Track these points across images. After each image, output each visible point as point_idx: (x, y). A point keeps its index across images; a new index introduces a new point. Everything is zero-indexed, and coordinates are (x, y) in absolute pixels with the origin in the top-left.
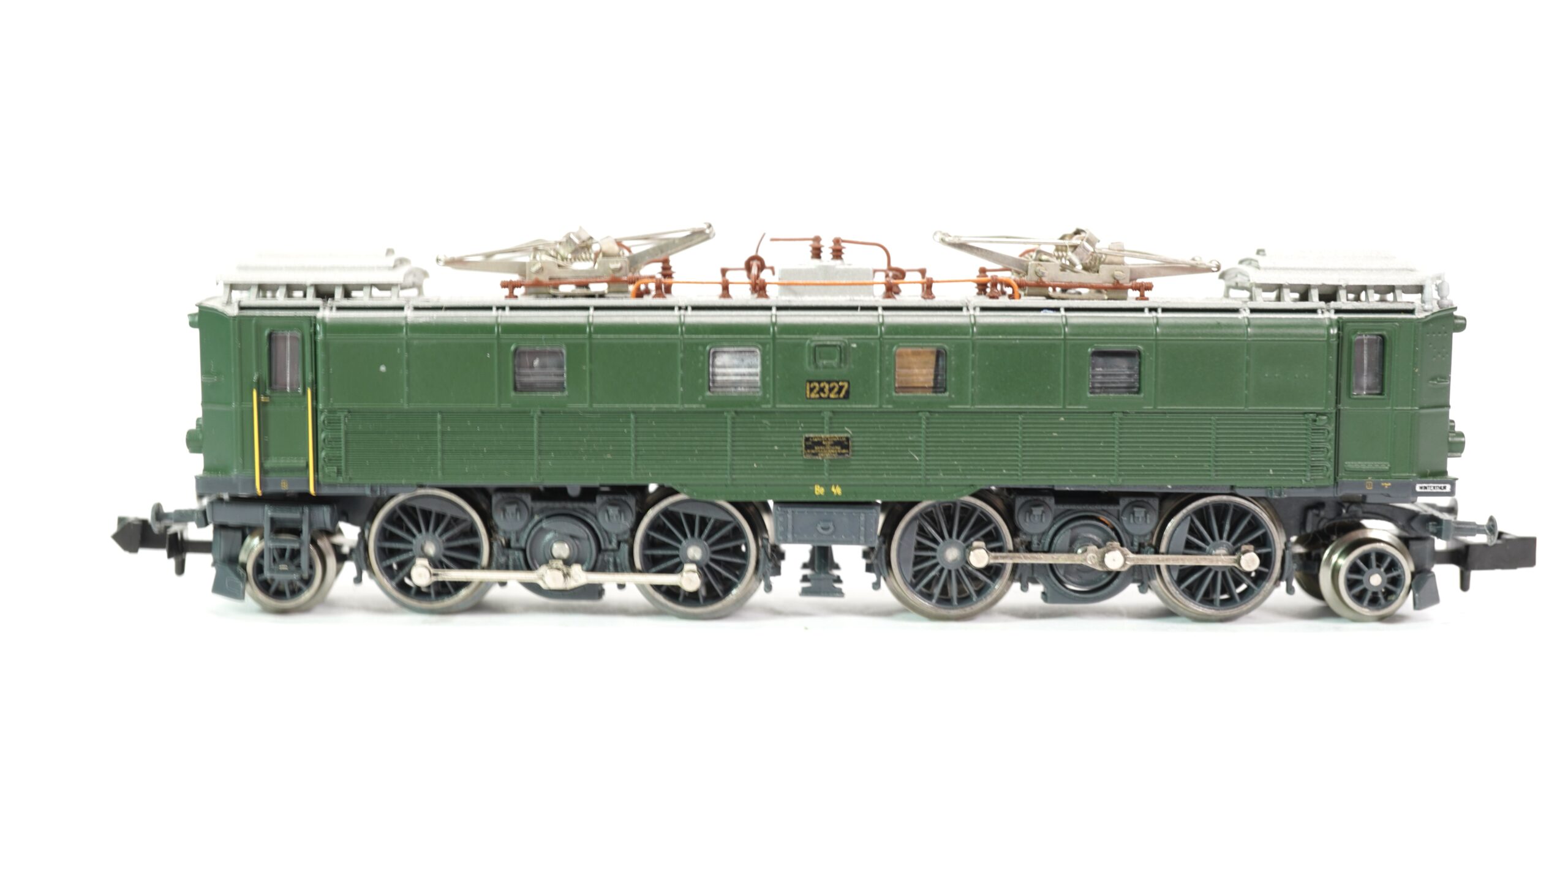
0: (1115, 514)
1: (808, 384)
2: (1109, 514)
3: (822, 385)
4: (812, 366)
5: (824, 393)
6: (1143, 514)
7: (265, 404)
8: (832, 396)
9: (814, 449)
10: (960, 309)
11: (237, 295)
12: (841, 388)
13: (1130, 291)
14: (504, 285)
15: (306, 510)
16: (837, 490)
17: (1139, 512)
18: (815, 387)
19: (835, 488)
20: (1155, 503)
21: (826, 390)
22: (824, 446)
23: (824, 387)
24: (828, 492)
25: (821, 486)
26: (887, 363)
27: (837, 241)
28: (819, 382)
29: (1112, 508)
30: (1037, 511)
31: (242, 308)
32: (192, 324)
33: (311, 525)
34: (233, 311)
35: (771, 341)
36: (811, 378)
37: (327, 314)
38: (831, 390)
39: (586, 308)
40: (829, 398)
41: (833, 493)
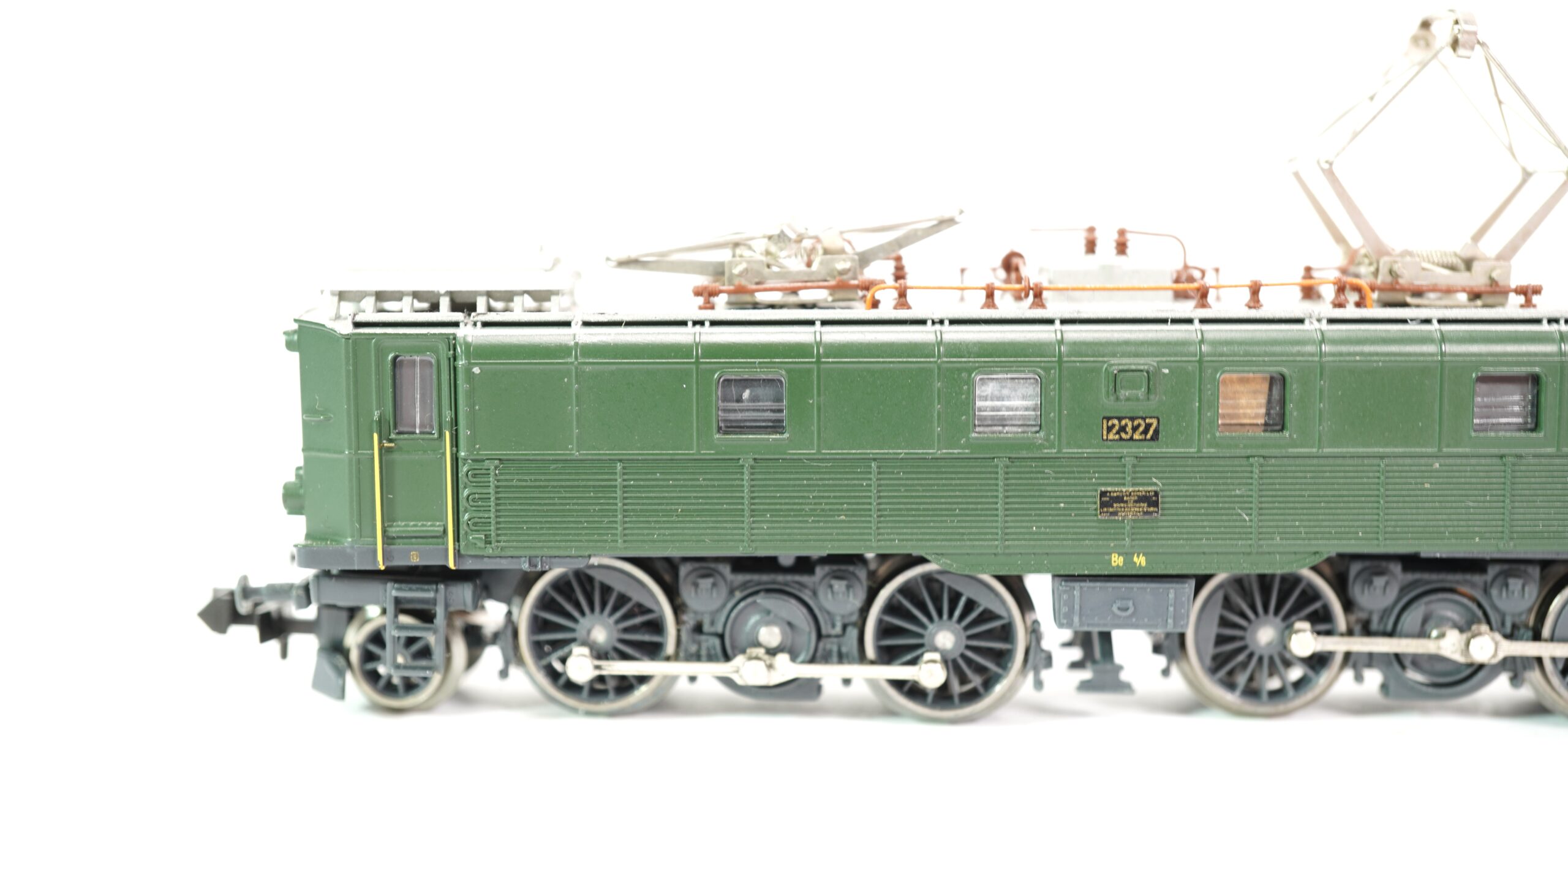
0: (1481, 584)
1: (1105, 421)
2: (1473, 585)
3: (1123, 422)
4: (1112, 398)
5: (1126, 433)
6: (1519, 586)
7: (389, 450)
8: (1136, 436)
9: (1112, 507)
10: (1300, 321)
11: (348, 308)
12: (1148, 426)
13: (1512, 295)
14: (698, 293)
15: (442, 587)
16: (1140, 561)
17: (1515, 584)
18: (1113, 426)
19: (1138, 556)
20: (1535, 572)
21: (1129, 429)
22: (1126, 502)
23: (1126, 425)
24: (1128, 561)
25: (1119, 554)
26: (1209, 392)
27: (1122, 232)
28: (1120, 419)
29: (1478, 579)
30: (1379, 582)
31: (357, 325)
32: (290, 346)
33: (447, 606)
34: (345, 328)
35: (1056, 365)
36: (1108, 415)
37: (469, 332)
38: (1135, 429)
39: (811, 323)
40: (1131, 439)
41: (1135, 563)
